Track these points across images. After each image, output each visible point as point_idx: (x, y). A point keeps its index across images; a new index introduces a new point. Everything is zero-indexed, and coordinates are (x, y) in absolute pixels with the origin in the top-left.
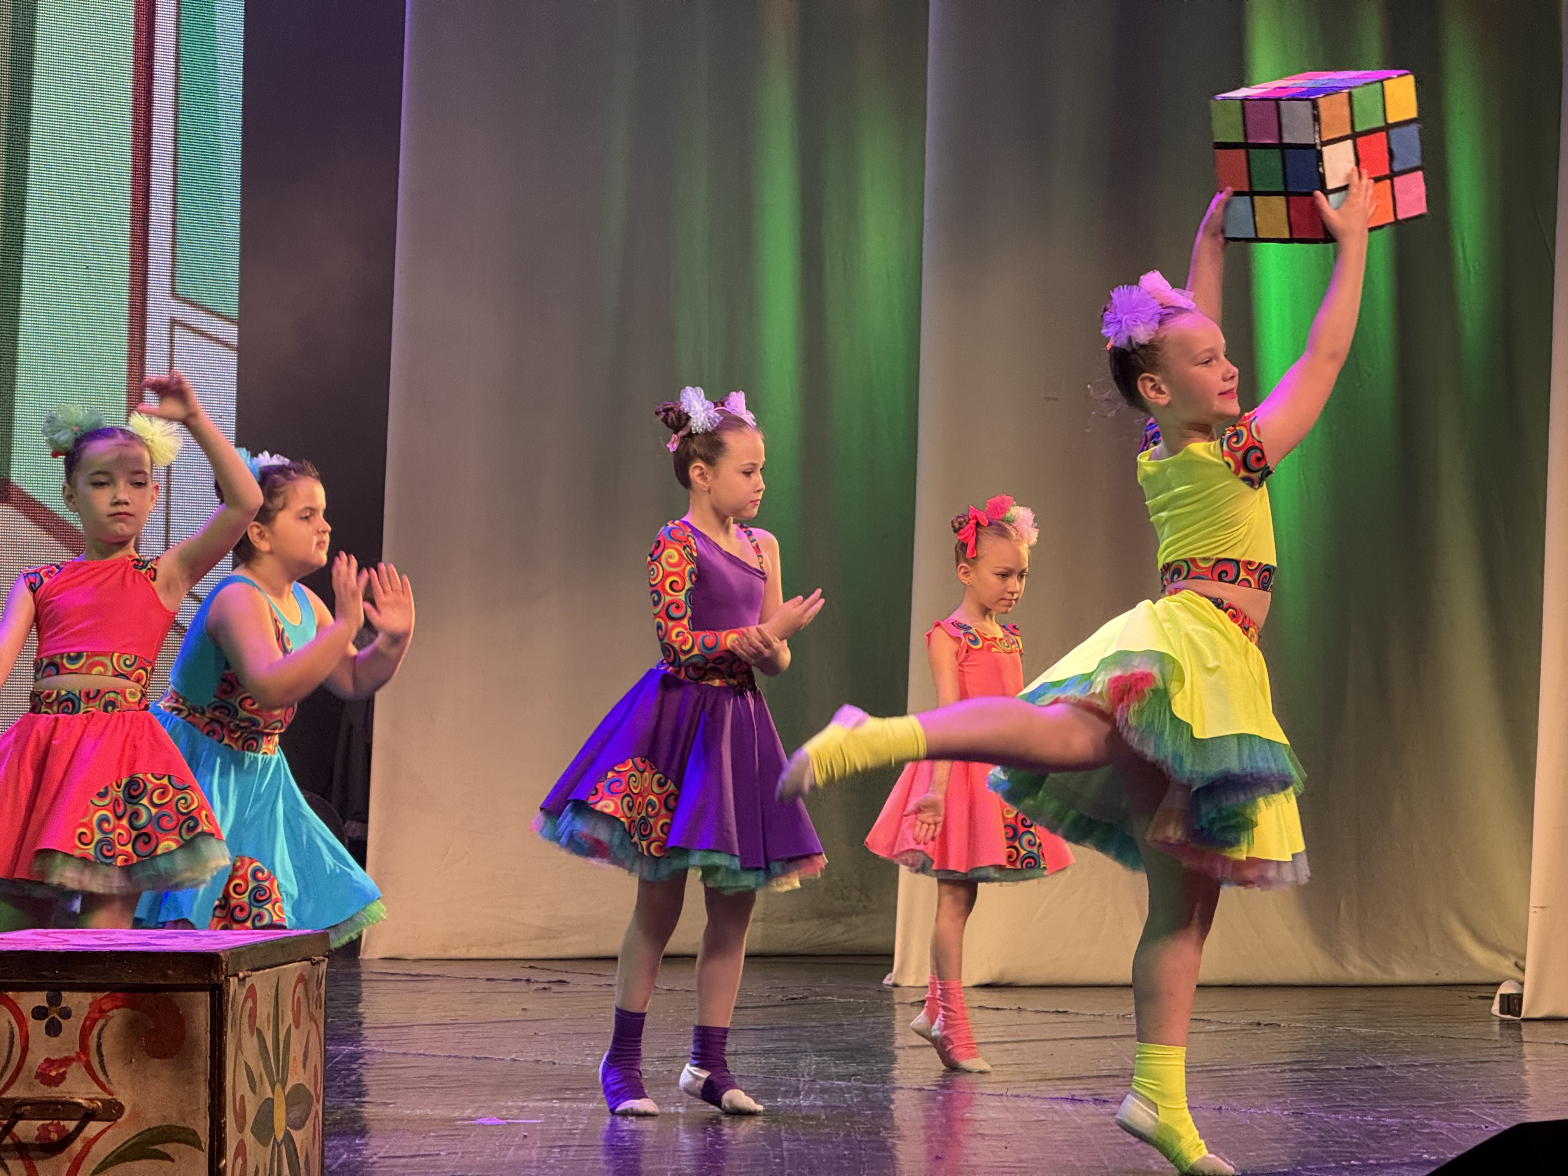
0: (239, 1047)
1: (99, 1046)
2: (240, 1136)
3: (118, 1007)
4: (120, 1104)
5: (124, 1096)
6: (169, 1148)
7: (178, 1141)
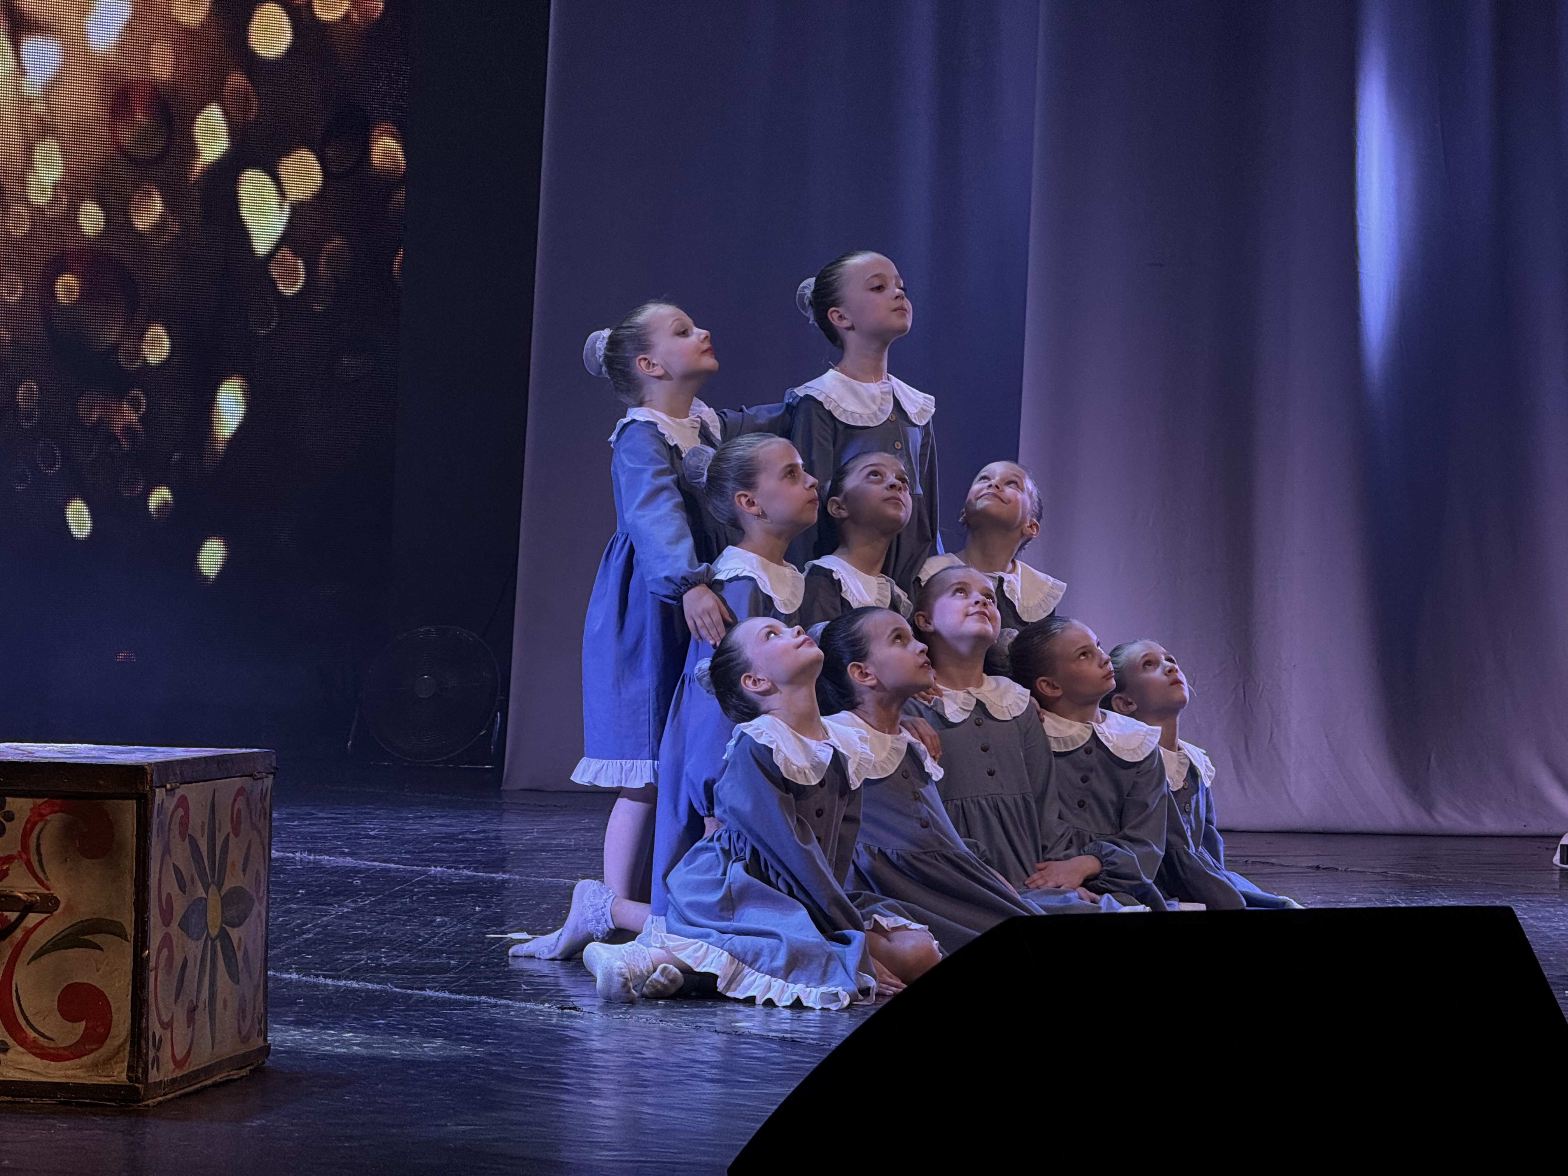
0: (167, 851)
1: (38, 846)
2: (166, 930)
3: (55, 812)
4: (56, 897)
5: (60, 890)
6: (97, 939)
7: (106, 933)
